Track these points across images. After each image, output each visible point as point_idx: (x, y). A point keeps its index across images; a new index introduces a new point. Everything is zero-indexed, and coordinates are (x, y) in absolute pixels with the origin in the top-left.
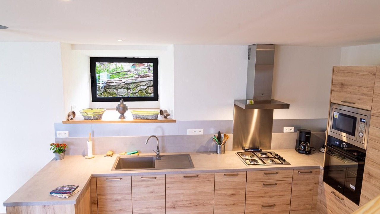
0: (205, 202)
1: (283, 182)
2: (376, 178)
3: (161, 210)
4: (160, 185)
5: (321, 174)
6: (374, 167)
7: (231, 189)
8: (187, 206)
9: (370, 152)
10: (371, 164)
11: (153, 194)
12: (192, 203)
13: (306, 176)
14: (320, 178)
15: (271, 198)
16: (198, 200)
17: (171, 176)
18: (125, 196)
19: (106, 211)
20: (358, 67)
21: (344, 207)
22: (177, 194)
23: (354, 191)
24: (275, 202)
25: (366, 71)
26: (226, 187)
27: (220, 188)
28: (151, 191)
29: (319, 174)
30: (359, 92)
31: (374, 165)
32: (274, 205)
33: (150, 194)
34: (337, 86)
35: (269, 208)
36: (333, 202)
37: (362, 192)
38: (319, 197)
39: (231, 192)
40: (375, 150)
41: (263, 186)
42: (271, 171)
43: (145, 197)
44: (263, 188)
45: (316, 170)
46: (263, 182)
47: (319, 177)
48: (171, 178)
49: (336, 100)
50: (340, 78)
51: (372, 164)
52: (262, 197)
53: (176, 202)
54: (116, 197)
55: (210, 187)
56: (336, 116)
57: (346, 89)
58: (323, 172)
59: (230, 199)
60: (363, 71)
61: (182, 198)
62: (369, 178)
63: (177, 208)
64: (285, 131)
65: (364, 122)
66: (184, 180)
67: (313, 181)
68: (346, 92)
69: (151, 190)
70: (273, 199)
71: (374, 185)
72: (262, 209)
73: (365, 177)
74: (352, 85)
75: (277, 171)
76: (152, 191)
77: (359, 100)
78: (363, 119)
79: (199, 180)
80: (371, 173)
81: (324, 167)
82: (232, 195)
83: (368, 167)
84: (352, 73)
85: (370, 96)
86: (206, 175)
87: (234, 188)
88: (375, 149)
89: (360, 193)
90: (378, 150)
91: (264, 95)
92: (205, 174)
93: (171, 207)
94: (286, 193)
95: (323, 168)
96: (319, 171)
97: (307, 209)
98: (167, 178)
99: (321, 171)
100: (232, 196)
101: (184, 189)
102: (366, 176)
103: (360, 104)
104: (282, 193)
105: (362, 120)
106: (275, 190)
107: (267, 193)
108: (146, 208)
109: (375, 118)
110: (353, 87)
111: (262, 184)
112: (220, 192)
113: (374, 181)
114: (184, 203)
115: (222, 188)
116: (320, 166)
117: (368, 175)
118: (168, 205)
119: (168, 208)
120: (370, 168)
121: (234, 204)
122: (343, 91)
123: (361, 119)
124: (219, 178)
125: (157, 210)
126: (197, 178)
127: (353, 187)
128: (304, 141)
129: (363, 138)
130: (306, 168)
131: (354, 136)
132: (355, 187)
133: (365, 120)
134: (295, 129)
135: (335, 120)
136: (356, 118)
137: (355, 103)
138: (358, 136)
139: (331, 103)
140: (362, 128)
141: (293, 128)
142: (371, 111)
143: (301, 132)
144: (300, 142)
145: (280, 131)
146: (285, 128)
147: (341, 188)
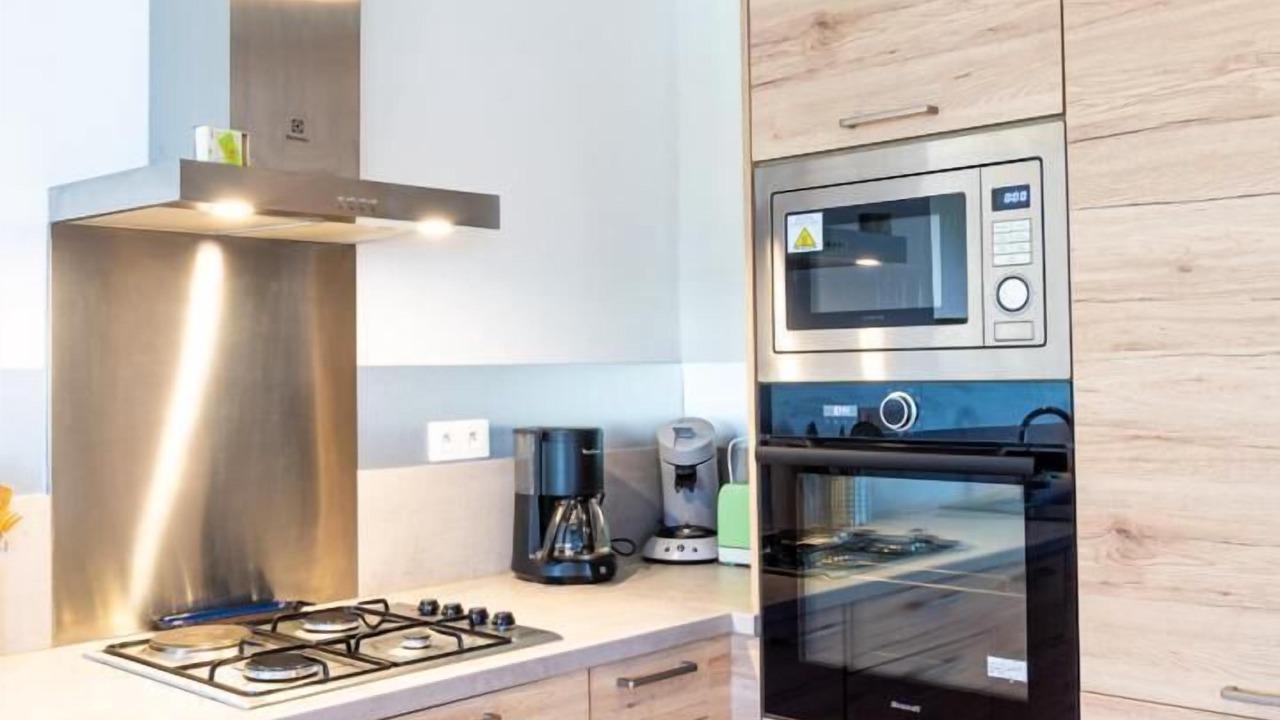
2: (1176, 537)
5: (743, 670)
6: (1150, 466)
9: (1103, 383)
10: (1121, 459)
14: (735, 706)
23: (1024, 693)
29: (726, 680)
30: (955, 33)
34: (785, 46)
37: (1093, 672)
40: (1134, 359)
47: (726, 700)
49: (794, 134)
51: (1130, 454)
56: (805, 234)
57: (850, 45)
62: (1125, 556)
64: (436, 450)
65: (1026, 204)
68: (859, 60)
71: (1176, 589)
73: (1096, 559)
74: (892, 8)
77: (966, 75)
78: (1012, 190)
80: (1135, 518)
81: (757, 612)
85: (1040, 31)
88: (1132, 347)
90: (1163, 346)
91: (307, 127)
95: (756, 618)
96: (726, 658)
99: (735, 652)
102: (1103, 550)
103: (974, 102)
105: (1009, 198)
113: (1162, 568)
116: (728, 619)
117: (1113, 542)
120: (1123, 484)
122: (831, 65)
123: (997, 195)
127: (1010, 670)
128: (572, 492)
129: (1034, 312)
130: (658, 643)
131: (963, 321)
132: (1023, 665)
133: (1026, 188)
134: (495, 434)
135: (800, 265)
136: (959, 199)
137: (933, 110)
138: (994, 313)
139: (755, 165)
140: (1014, 248)
141: (482, 427)
142: (1062, 116)
143: (544, 437)
144: (547, 504)
145: (409, 451)
146: (435, 430)
147: (916, 709)
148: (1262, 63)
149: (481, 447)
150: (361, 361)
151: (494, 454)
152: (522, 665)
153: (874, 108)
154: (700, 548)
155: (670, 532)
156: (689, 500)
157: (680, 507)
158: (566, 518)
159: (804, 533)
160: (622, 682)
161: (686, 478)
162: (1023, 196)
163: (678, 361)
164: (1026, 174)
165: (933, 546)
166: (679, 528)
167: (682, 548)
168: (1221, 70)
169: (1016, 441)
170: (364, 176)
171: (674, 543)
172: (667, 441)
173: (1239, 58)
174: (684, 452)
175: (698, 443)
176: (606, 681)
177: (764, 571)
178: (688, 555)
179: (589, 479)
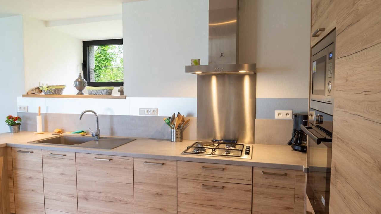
0: (122, 199)
1: (235, 185)
3: (72, 199)
4: (70, 166)
7: (156, 184)
8: (101, 200)
11: (64, 177)
13: (278, 181)
15: (217, 209)
16: (113, 194)
17: (81, 155)
18: (36, 174)
19: (21, 189)
22: (89, 181)
27: (141, 181)
28: (61, 172)
33: (60, 176)
39: (156, 190)
41: (202, 188)
42: (214, 165)
43: (56, 179)
44: (203, 192)
45: (297, 173)
46: (203, 182)
47: (302, 186)
48: (81, 158)
52: (203, 205)
54: (29, 174)
55: (127, 178)
59: (154, 199)
61: (94, 187)
63: (90, 199)
66: (95, 163)
67: (292, 193)
69: (61, 170)
70: (220, 212)
75: (224, 166)
76: (63, 173)
79: (113, 166)
81: (307, 167)
82: (158, 194)
87: (159, 185)
92: (121, 159)
93: (83, 197)
94: (242, 206)
95: (305, 168)
98: (77, 157)
100: (158, 196)
101: (97, 176)
104: (236, 205)
106: (222, 197)
107: (210, 200)
108: (57, 194)
111: (201, 184)
112: (141, 187)
114: (97, 194)
115: (143, 181)
118: (80, 194)
119: (80, 198)
121: (161, 209)
124: (140, 167)
125: (68, 198)
141: (290, 112)
146: (277, 112)
149: (290, 116)
176: (258, 171)
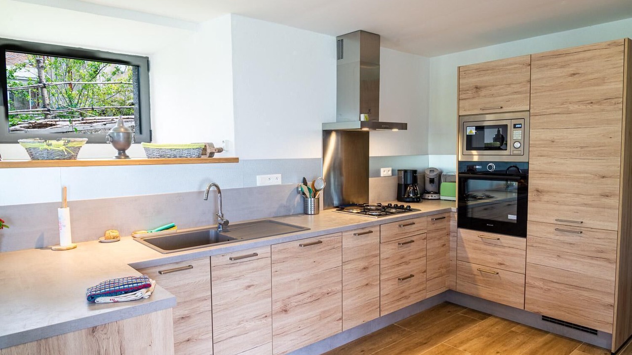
0: (330, 290)
1: (418, 237)
2: (548, 192)
3: (264, 321)
4: (262, 268)
5: (453, 219)
6: (544, 178)
7: (363, 258)
8: (305, 303)
9: (535, 163)
10: (538, 177)
11: (252, 291)
12: (312, 296)
13: (439, 225)
14: (451, 226)
15: (407, 264)
16: (320, 288)
17: (280, 247)
18: (198, 305)
20: (501, 60)
21: (503, 250)
22: (290, 282)
23: (516, 222)
24: (412, 271)
25: (516, 64)
26: (356, 257)
27: (350, 259)
28: (247, 284)
29: (450, 221)
30: (507, 92)
31: (544, 176)
32: (412, 276)
33: (245, 291)
34: (468, 92)
35: (406, 282)
36: (480, 250)
37: (530, 217)
38: (452, 254)
39: (363, 264)
40: (542, 158)
41: (399, 247)
42: (406, 221)
43: (237, 299)
44: (399, 251)
45: (447, 215)
46: (399, 240)
47: (450, 225)
48: (280, 251)
49: (469, 110)
50: (474, 81)
51: (540, 176)
52: (398, 265)
53: (289, 298)
54: (179, 312)
55: (336, 260)
56: (471, 131)
57: (483, 93)
58: (456, 216)
59: (362, 276)
60: (511, 64)
61: (297, 289)
62: (538, 195)
63: (291, 309)
64: (382, 174)
65: (521, 127)
66: (300, 253)
67: (445, 231)
68: (485, 96)
69: (246, 282)
70: (409, 266)
71: (548, 201)
72: (398, 285)
73: (531, 196)
74: (493, 86)
75: (412, 221)
76: (249, 284)
77: (509, 101)
78: (518, 124)
79: (321, 250)
80: (540, 188)
81: (457, 207)
82: (364, 268)
83: (533, 182)
84: (493, 69)
85: (525, 94)
86: (332, 238)
88: (541, 156)
89: (527, 220)
90: (548, 156)
91: (371, 111)
92: (330, 237)
93: (281, 310)
94: (421, 254)
95: (457, 209)
96: (449, 217)
97: (442, 275)
98: (273, 252)
99: (451, 215)
100: (365, 270)
101: (301, 271)
102: (534, 195)
103: (510, 107)
104: (418, 255)
105: (517, 126)
106: (411, 250)
107: (403, 257)
109: (537, 117)
110: (496, 88)
111: (397, 243)
112: (349, 267)
113: (546, 198)
114: (301, 297)
115: (352, 259)
116: (451, 208)
117: (536, 193)
118: (277, 307)
119: (276, 313)
120: (538, 182)
121: (367, 285)
122: (478, 96)
123: (515, 125)
124: (348, 241)
125: (258, 323)
126: (318, 246)
127: (513, 217)
128: (411, 183)
129: (522, 148)
130: (439, 212)
131: (506, 150)
132: (516, 216)
133: (521, 124)
134: (393, 171)
135: (469, 138)
136: (506, 126)
137: (502, 108)
138: (512, 148)
139: (459, 116)
140: (518, 136)
141: (390, 169)
142: (529, 111)
143: (406, 171)
144: (406, 186)
145: (377, 174)
146: (382, 170)
147: (492, 225)
148: (570, 104)
149: (390, 173)
150: (370, 156)
151: (393, 174)
152: (418, 214)
153: (488, 106)
154: (435, 196)
155: (429, 193)
156: (432, 186)
157: (429, 187)
158: (410, 189)
159: (469, 192)
160: (432, 219)
161: (432, 181)
162: (520, 126)
163: (428, 155)
164: (522, 121)
165: (489, 197)
166: (430, 192)
167: (432, 196)
168: (562, 104)
169: (505, 173)
170: (380, 121)
171: (430, 195)
172: (428, 172)
173: (566, 102)
174: (432, 175)
175: (435, 173)
176: (430, 219)
177: (459, 202)
178: (433, 198)
179: (415, 179)
